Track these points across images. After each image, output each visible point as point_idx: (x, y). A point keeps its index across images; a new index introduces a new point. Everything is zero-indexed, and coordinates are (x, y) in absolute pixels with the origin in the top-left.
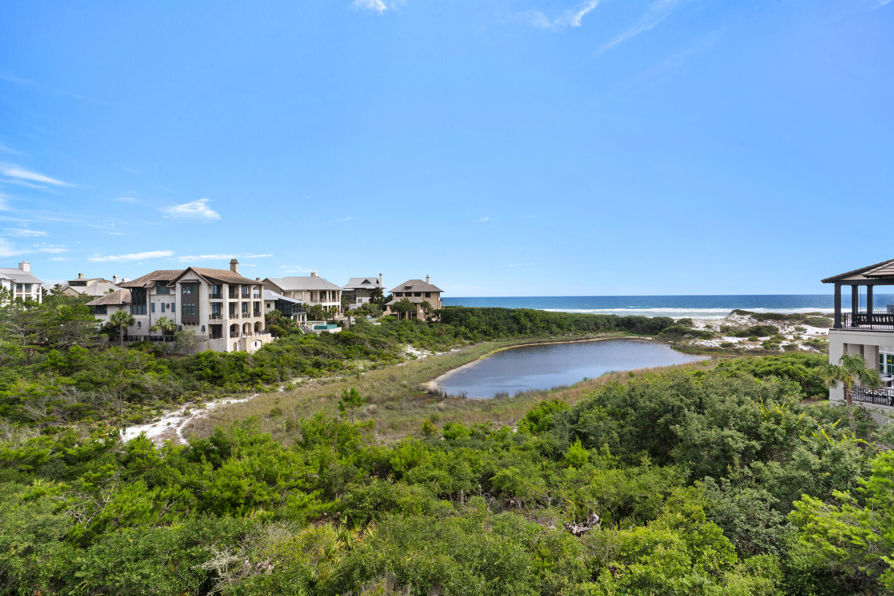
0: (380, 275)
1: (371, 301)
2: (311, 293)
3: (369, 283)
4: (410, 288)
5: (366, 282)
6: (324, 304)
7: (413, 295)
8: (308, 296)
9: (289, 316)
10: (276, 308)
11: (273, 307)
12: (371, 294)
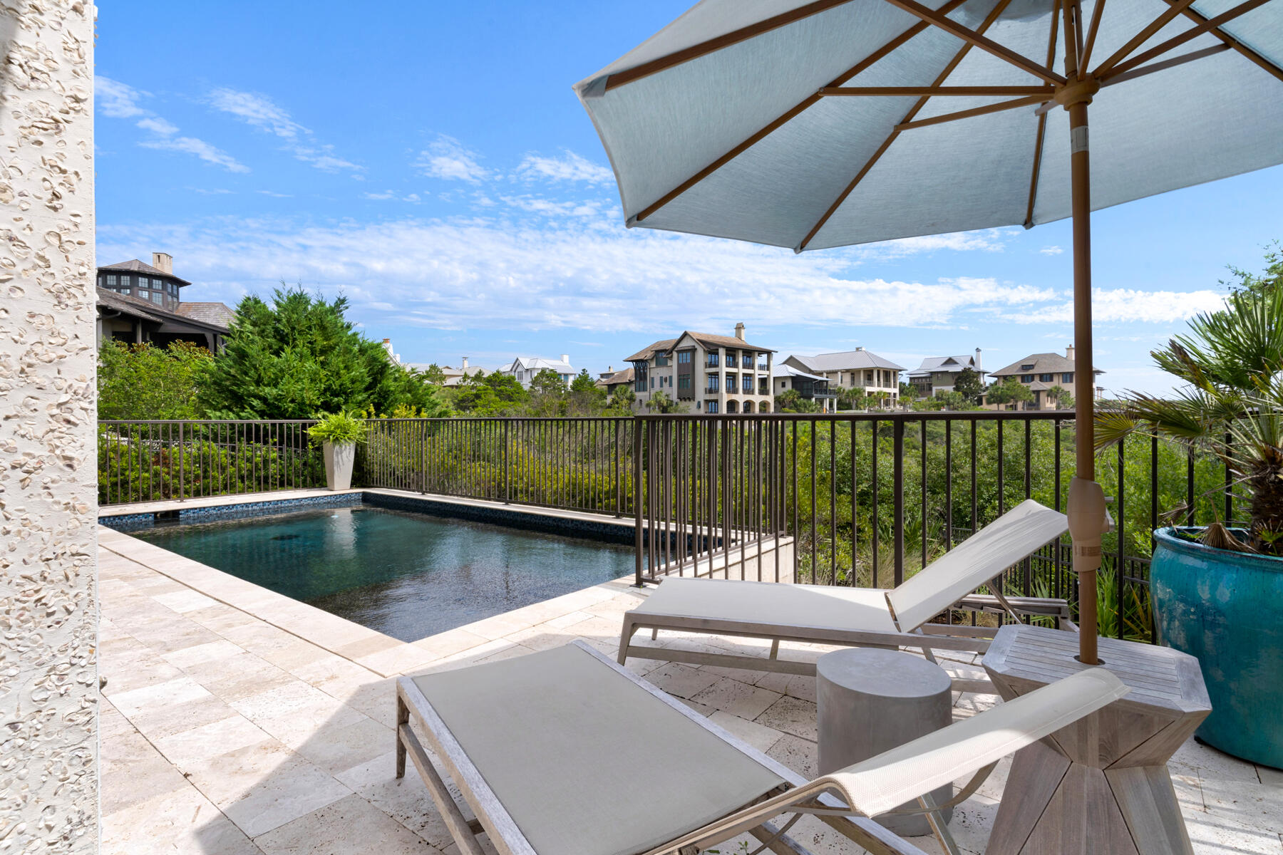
0: (978, 350)
1: (957, 389)
2: (852, 374)
3: (956, 363)
4: (1032, 367)
5: (950, 361)
6: (868, 389)
7: (1037, 379)
8: (847, 378)
9: (810, 398)
10: (793, 387)
11: (789, 386)
12: (957, 380)
